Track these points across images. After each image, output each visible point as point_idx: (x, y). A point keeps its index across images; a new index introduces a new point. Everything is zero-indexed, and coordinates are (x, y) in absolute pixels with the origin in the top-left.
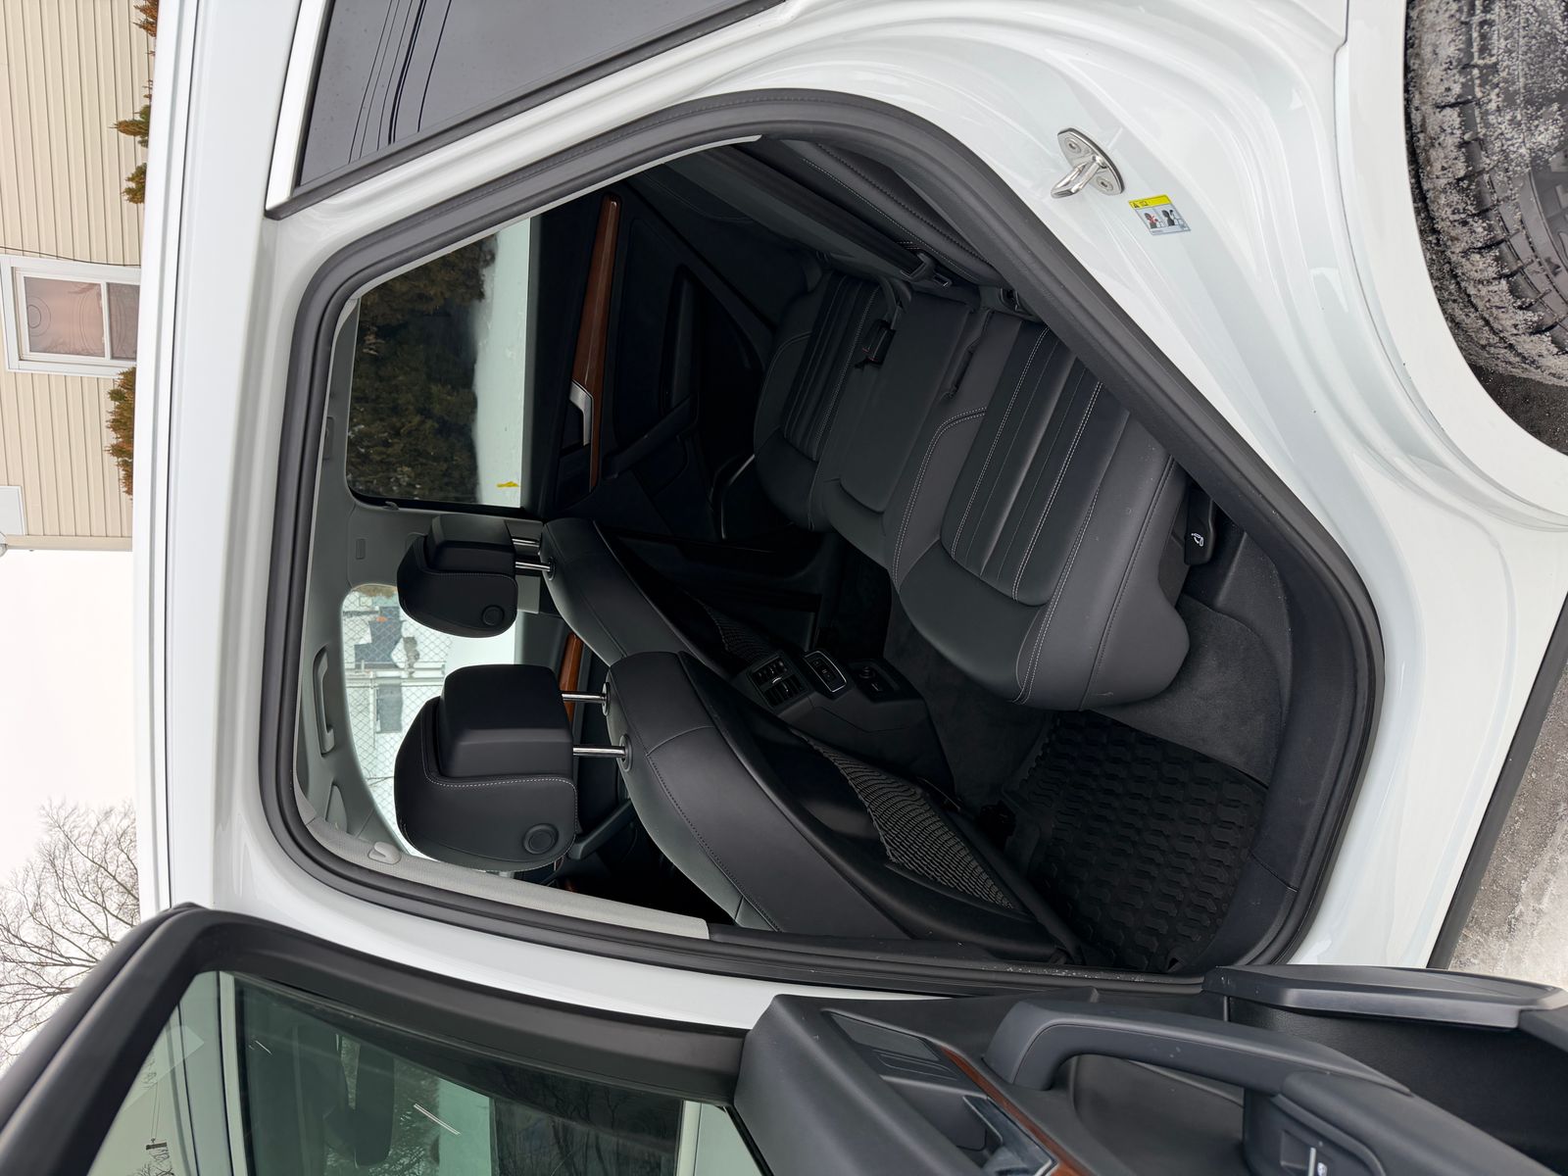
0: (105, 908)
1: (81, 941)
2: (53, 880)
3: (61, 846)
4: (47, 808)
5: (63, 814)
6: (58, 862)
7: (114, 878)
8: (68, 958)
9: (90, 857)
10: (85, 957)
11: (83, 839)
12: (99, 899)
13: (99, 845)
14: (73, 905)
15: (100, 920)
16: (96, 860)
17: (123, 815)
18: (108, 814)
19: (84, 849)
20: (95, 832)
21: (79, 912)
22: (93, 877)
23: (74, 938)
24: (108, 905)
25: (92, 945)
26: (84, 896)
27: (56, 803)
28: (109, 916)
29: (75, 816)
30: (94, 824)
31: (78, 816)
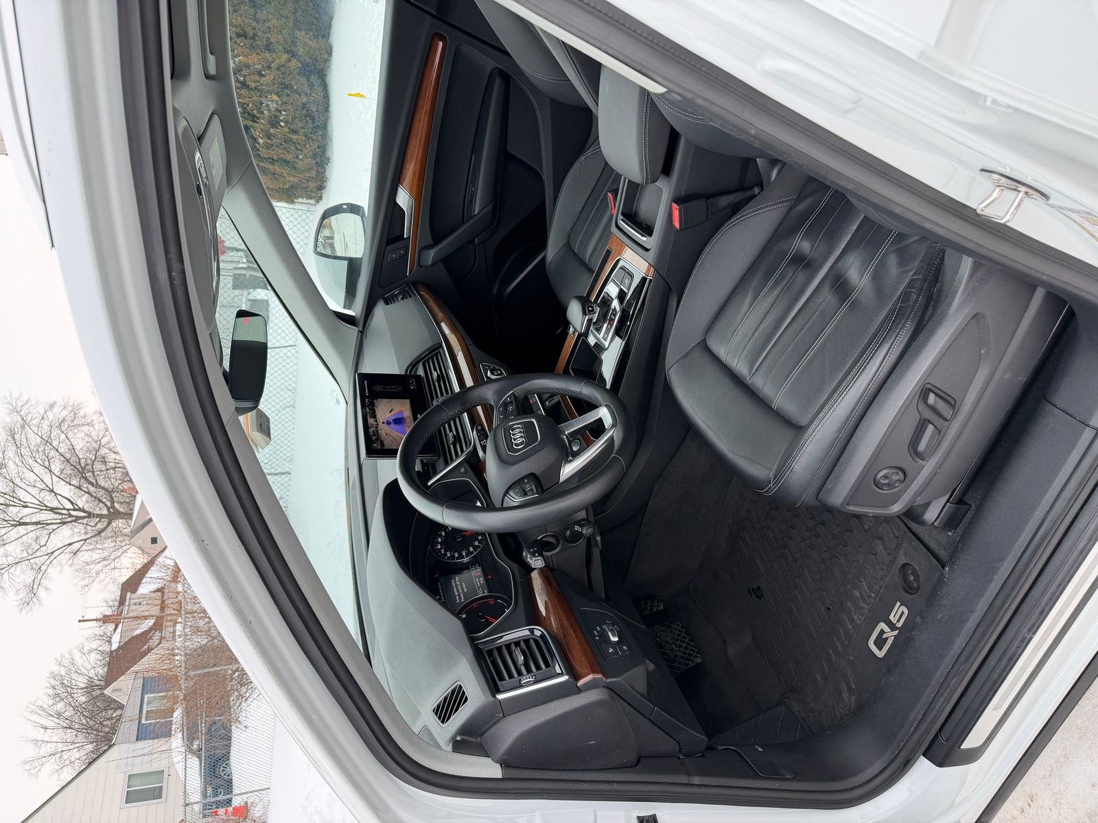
0: (50, 471)
1: (34, 491)
2: (14, 448)
3: (18, 425)
4: (9, 398)
5: (20, 403)
6: (17, 437)
7: (57, 450)
8: (24, 502)
9: (40, 435)
10: (37, 502)
11: (35, 422)
12: (47, 464)
13: (46, 428)
14: (28, 467)
15: (47, 478)
16: (44, 437)
17: (62, 407)
18: (52, 406)
19: (35, 429)
20: (43, 418)
21: (32, 471)
22: (42, 449)
23: (30, 489)
24: (53, 468)
25: (42, 494)
26: (36, 461)
27: (15, 395)
28: (53, 476)
29: (28, 405)
30: (42, 412)
31: (31, 406)
